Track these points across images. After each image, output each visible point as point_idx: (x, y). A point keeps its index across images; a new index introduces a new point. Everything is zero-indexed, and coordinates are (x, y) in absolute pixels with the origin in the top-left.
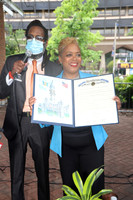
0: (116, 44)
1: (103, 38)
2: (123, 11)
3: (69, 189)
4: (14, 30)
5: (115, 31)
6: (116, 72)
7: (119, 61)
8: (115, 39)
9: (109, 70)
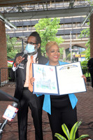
0: (71, 44)
1: (63, 40)
2: (74, 25)
3: (60, 136)
4: (10, 38)
5: (71, 36)
6: (73, 60)
7: (74, 53)
8: (71, 41)
9: (68, 59)
